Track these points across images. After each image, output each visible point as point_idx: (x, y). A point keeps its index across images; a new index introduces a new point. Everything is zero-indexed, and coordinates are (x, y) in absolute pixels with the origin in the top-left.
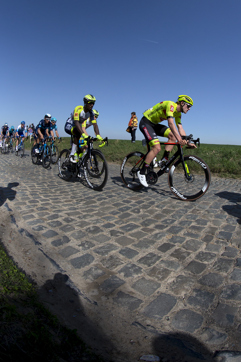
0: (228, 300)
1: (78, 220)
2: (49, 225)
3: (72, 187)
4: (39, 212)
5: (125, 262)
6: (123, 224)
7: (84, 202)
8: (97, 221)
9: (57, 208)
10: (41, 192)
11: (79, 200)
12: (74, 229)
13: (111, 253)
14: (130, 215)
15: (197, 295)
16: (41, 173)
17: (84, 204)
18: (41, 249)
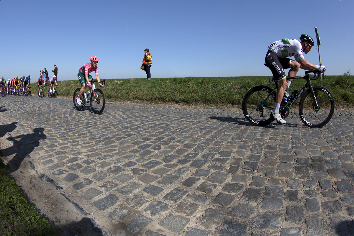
0: (262, 230)
1: (99, 161)
2: (69, 168)
3: (90, 128)
4: (58, 156)
5: (150, 199)
6: (144, 162)
7: (103, 143)
8: (118, 161)
9: (76, 151)
10: (59, 136)
11: (98, 141)
12: (95, 170)
13: (134, 192)
14: (151, 152)
15: (228, 227)
16: (57, 117)
17: (103, 144)
18: (63, 193)
